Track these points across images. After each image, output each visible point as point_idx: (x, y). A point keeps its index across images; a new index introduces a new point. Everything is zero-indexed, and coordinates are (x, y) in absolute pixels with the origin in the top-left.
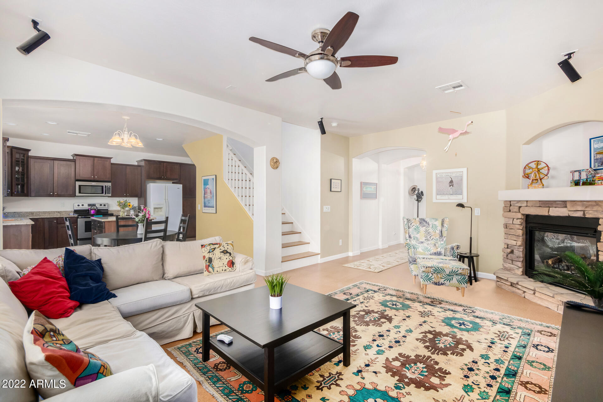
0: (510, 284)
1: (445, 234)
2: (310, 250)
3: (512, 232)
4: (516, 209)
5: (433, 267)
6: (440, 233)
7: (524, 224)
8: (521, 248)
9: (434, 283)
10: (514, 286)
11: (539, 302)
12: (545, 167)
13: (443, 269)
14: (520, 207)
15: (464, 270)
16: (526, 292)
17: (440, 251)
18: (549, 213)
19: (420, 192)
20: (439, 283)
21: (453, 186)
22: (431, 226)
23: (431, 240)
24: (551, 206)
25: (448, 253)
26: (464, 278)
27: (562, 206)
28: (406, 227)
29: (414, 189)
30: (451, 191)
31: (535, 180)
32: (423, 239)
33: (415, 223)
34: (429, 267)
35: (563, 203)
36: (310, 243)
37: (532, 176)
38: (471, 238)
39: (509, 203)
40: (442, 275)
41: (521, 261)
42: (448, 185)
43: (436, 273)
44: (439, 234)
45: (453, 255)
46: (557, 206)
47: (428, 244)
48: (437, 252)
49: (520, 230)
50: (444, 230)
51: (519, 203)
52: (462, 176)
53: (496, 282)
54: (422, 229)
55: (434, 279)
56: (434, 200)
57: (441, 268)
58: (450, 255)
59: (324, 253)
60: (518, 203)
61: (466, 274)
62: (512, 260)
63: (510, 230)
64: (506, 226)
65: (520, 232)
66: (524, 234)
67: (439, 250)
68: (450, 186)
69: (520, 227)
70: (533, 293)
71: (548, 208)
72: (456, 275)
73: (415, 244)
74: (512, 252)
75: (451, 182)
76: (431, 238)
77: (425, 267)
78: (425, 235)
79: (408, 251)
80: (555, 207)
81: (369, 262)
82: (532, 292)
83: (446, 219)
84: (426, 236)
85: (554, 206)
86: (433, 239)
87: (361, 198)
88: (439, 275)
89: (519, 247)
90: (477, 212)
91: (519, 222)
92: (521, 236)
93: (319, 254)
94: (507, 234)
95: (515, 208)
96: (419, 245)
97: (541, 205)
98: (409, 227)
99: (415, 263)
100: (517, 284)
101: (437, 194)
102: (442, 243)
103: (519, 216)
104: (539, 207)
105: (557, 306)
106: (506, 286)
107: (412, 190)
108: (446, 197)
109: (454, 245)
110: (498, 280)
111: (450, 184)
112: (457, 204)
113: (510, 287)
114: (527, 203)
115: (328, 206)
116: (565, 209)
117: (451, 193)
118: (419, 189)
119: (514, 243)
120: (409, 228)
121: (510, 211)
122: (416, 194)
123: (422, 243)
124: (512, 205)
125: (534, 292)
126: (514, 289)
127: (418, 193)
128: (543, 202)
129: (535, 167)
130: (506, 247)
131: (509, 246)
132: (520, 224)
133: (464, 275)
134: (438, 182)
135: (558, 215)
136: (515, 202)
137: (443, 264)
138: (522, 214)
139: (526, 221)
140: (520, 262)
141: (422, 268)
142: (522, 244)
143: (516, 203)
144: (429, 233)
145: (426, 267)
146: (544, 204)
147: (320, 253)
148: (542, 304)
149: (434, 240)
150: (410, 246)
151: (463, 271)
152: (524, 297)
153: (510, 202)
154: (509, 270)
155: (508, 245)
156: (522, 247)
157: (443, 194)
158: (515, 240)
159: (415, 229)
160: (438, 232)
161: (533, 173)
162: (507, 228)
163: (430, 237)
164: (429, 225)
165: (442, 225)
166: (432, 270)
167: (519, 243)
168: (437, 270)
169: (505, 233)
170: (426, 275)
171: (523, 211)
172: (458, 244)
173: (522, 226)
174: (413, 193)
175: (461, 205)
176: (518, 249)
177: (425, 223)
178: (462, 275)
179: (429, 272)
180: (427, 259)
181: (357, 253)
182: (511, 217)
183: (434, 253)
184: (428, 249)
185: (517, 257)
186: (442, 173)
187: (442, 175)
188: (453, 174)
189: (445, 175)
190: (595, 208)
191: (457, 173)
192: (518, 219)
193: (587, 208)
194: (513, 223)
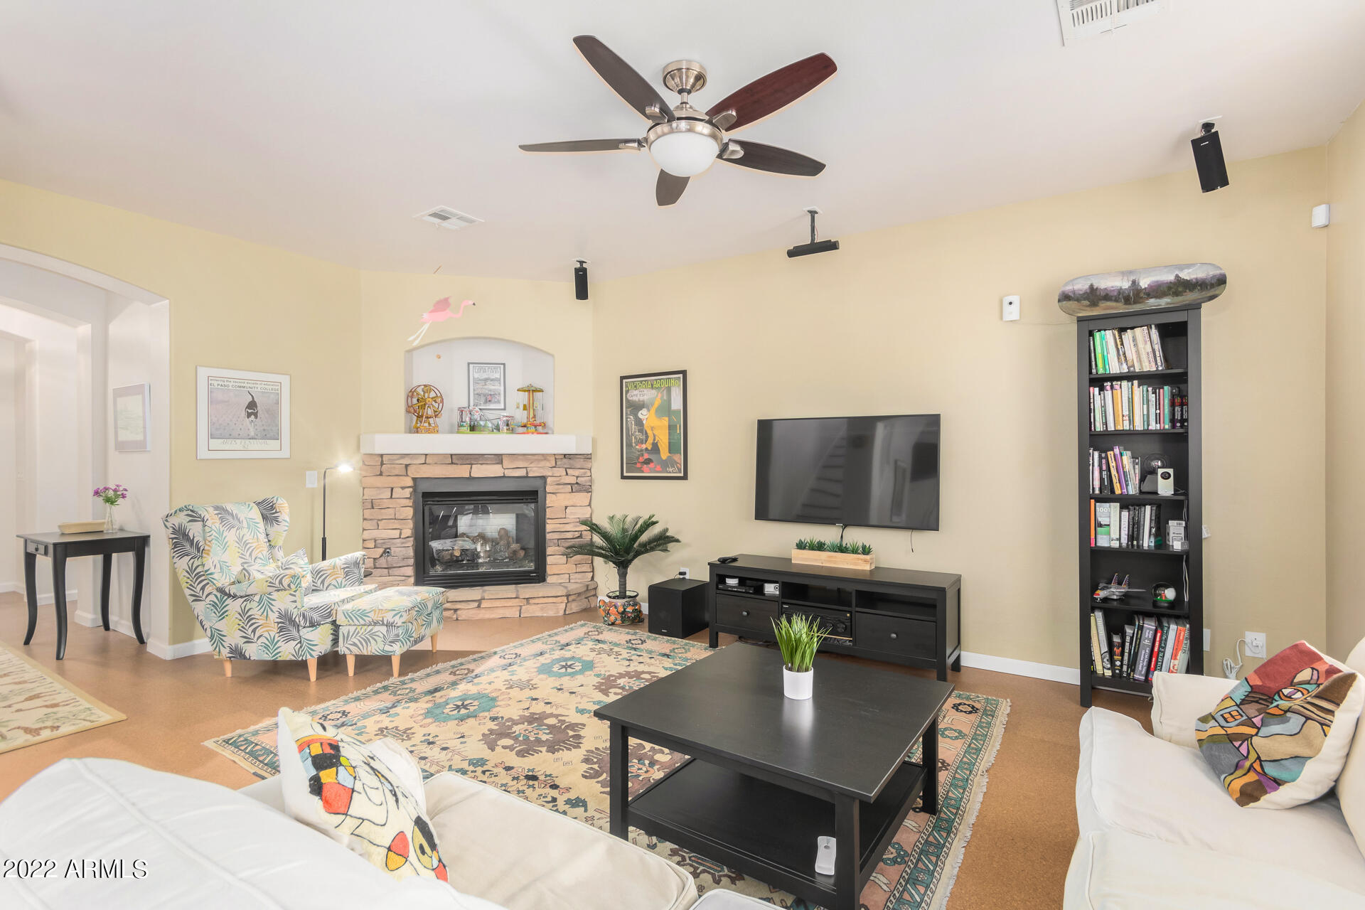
3: (388, 513)
4: (398, 470)
7: (414, 497)
8: (409, 541)
11: (488, 615)
14: (408, 466)
16: (459, 609)
18: (471, 474)
21: (256, 417)
22: (245, 524)
24: (476, 463)
27: (495, 462)
30: (252, 430)
32: (238, 564)
33: (212, 522)
35: (496, 457)
38: (324, 540)
39: (377, 459)
41: (410, 564)
42: (244, 414)
44: (265, 543)
46: (485, 463)
49: (409, 508)
50: (280, 529)
51: (406, 459)
52: (278, 394)
54: (231, 537)
56: (203, 453)
60: (401, 458)
62: (389, 568)
63: (384, 511)
64: (372, 505)
65: (409, 512)
68: (249, 415)
69: (410, 502)
71: (470, 466)
74: (386, 552)
75: (252, 404)
76: (254, 557)
78: (240, 549)
80: (482, 464)
82: (476, 605)
83: (276, 502)
84: (242, 554)
85: (480, 462)
86: (256, 558)
89: (404, 540)
90: (310, 479)
91: (406, 493)
92: (412, 518)
94: (371, 520)
95: (394, 468)
97: (455, 462)
101: (212, 436)
103: (409, 482)
104: (449, 464)
108: (238, 444)
111: (250, 411)
114: (426, 458)
116: (498, 467)
117: (252, 434)
119: (393, 534)
121: (381, 474)
124: (386, 463)
125: (478, 603)
128: (460, 456)
130: (372, 546)
131: (380, 542)
132: (409, 496)
134: (211, 401)
135: (487, 476)
136: (394, 457)
138: (413, 478)
139: (416, 490)
140: (407, 566)
142: (414, 532)
143: (398, 459)
144: (246, 543)
146: (462, 459)
149: (260, 560)
152: (456, 618)
153: (382, 458)
155: (375, 541)
156: (412, 538)
157: (230, 437)
158: (395, 529)
159: (217, 538)
160: (261, 538)
162: (373, 508)
163: (252, 554)
164: (240, 523)
165: (264, 517)
167: (407, 532)
169: (365, 520)
171: (418, 472)
173: (414, 500)
176: (403, 543)
177: (231, 520)
182: (386, 486)
185: (402, 560)
186: (225, 379)
187: (226, 383)
188: (257, 386)
189: (235, 384)
190: (542, 464)
191: (267, 384)
192: (403, 488)
193: (531, 463)
194: (391, 497)
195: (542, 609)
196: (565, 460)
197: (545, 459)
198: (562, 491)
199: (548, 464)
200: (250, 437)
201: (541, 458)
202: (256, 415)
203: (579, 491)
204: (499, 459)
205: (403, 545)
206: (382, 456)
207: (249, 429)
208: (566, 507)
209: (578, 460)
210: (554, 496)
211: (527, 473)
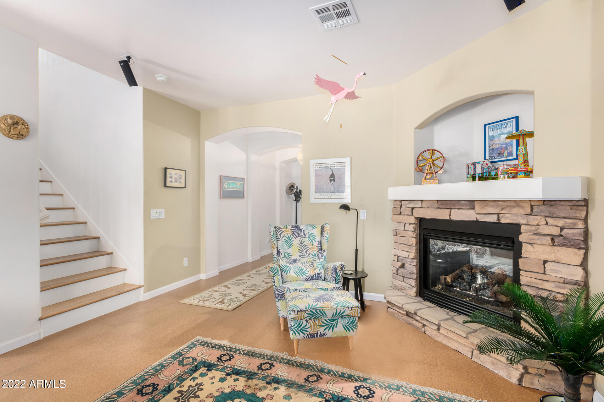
0: (405, 313)
1: (325, 247)
2: (127, 281)
3: (403, 240)
4: (408, 211)
5: (308, 310)
6: (319, 245)
7: (417, 231)
8: (414, 262)
9: (309, 336)
10: (411, 315)
11: (445, 342)
12: (440, 158)
13: (324, 312)
14: (413, 209)
15: (353, 309)
16: (426, 325)
17: (319, 272)
18: (451, 217)
19: (298, 190)
20: (317, 334)
21: (334, 182)
22: (307, 236)
23: (307, 256)
24: (454, 208)
25: (329, 276)
26: (353, 321)
27: (468, 208)
28: (273, 240)
29: (291, 187)
31: (430, 173)
32: (296, 256)
33: (286, 233)
34: (302, 311)
35: (470, 203)
36: (126, 270)
37: (427, 169)
38: (357, 250)
39: (399, 203)
40: (321, 321)
41: (415, 278)
42: (329, 180)
43: (312, 319)
44: (318, 247)
45: (335, 280)
46: (461, 208)
47: (302, 263)
48: (315, 275)
49: (413, 238)
50: (324, 241)
51: (412, 203)
52: (344, 168)
53: (387, 308)
54: (296, 241)
55: (309, 330)
56: (312, 200)
57: (320, 310)
58: (331, 279)
59: (149, 285)
60: (410, 203)
61: (356, 316)
62: (404, 277)
63: (401, 238)
64: (396, 233)
65: (413, 241)
66: (418, 244)
67: (317, 271)
69: (414, 234)
70: (437, 329)
71: (450, 210)
72: (342, 317)
73: (285, 264)
74: (403, 266)
75: (332, 175)
76: (308, 253)
77: (296, 312)
78: (300, 248)
79: (274, 279)
80: (459, 209)
81: (226, 289)
82: (436, 327)
83: (326, 226)
84: (301, 251)
85: (457, 207)
86: (309, 254)
87: (220, 198)
88: (318, 321)
89: (412, 260)
90: (363, 215)
91: (412, 228)
92: (415, 245)
93: (140, 287)
94: (397, 243)
95: (406, 210)
96: (291, 265)
97: (440, 207)
98: (277, 239)
99: (283, 298)
100: (415, 314)
101: (316, 192)
102: (321, 260)
103: (413, 220)
104: (437, 208)
105: (471, 350)
106: (400, 314)
107: (290, 188)
108: (326, 196)
109: (338, 264)
110: (390, 306)
111: (331, 179)
112: (342, 204)
113: (405, 317)
114: (422, 203)
115: (161, 210)
116: (471, 212)
117: (332, 190)
118: (297, 187)
119: (406, 254)
120: (277, 241)
121: (401, 213)
122: (294, 193)
123: (295, 261)
124: (403, 206)
125: (438, 327)
126: (410, 320)
127: (297, 192)
128: (443, 202)
129: (429, 158)
130: (396, 259)
131: (400, 258)
132: (413, 230)
133: (353, 317)
134: (315, 175)
135: (462, 220)
136: (407, 202)
137: (323, 300)
138: (415, 217)
139: (420, 226)
140: (413, 279)
141: (290, 313)
142: (415, 256)
143: (408, 204)
144: (305, 246)
145: (298, 311)
146: (444, 205)
147: (142, 284)
148: (448, 344)
149: (311, 255)
150: (276, 271)
151: (352, 311)
152: (424, 332)
153: (401, 203)
154: (400, 289)
155: (398, 257)
156: (415, 260)
157: (323, 191)
158: (407, 251)
159: (286, 241)
160: (316, 244)
161: (428, 165)
162: (397, 235)
163: (306, 252)
164: (304, 235)
165: (321, 233)
166: (306, 315)
167: (412, 255)
168: (314, 313)
169: (394, 242)
170: (297, 324)
171: (417, 213)
172: (343, 263)
173: (415, 233)
174: (291, 192)
175: (345, 207)
176: (411, 262)
177: (299, 233)
178: (350, 317)
179: (302, 318)
180: (300, 291)
181: (214, 272)
182: (403, 222)
183: (311, 276)
184: (302, 271)
185: (410, 273)
186: (321, 164)
187: (321, 166)
188: (334, 165)
189: (325, 166)
190: (515, 211)
191: (339, 164)
192: (410, 224)
193: (502, 209)
194: (404, 229)
195: (493, 364)
196: (542, 208)
197: (518, 206)
198: (539, 242)
199: (521, 211)
200: (331, 192)
201: (513, 204)
202: (334, 181)
203: (564, 245)
204: (471, 204)
205: (411, 264)
206: (401, 201)
207: (331, 188)
208: (545, 262)
209: (561, 207)
210: (530, 246)
211: (498, 219)
